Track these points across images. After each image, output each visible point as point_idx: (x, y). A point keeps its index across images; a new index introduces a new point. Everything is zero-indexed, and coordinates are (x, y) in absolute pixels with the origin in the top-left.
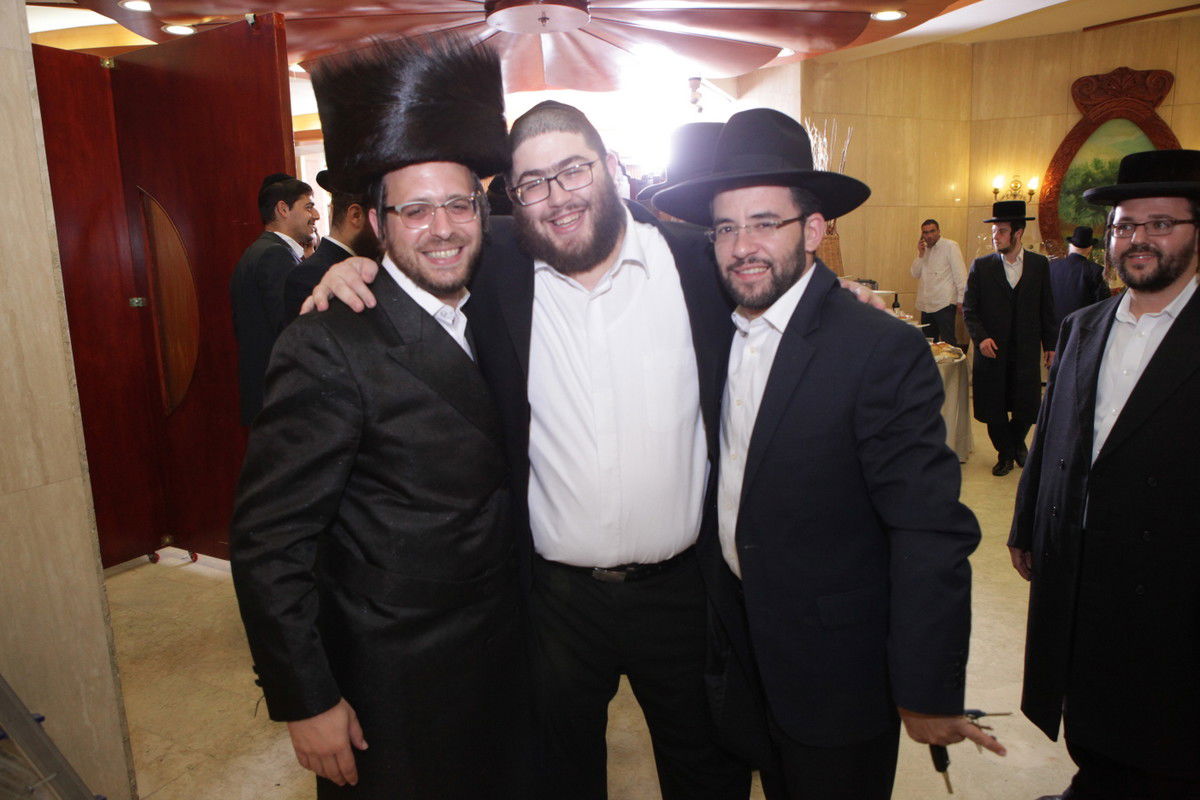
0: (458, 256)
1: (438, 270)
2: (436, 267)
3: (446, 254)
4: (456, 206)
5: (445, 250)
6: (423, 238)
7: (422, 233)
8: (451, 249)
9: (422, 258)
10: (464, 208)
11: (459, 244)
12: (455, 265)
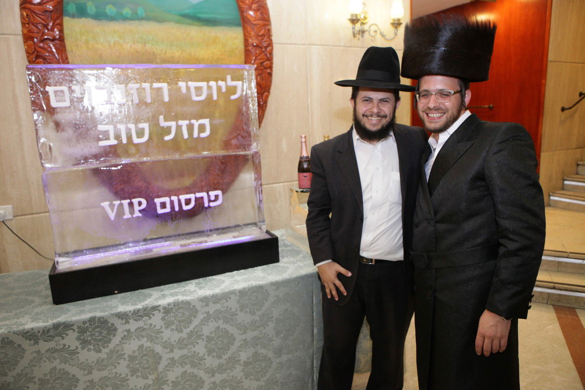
0: (439, 118)
1: (429, 122)
2: (429, 120)
3: (435, 115)
4: (442, 94)
5: (433, 114)
6: (426, 107)
7: (425, 105)
8: (436, 114)
9: (425, 116)
10: (447, 95)
11: (441, 111)
12: (437, 121)
